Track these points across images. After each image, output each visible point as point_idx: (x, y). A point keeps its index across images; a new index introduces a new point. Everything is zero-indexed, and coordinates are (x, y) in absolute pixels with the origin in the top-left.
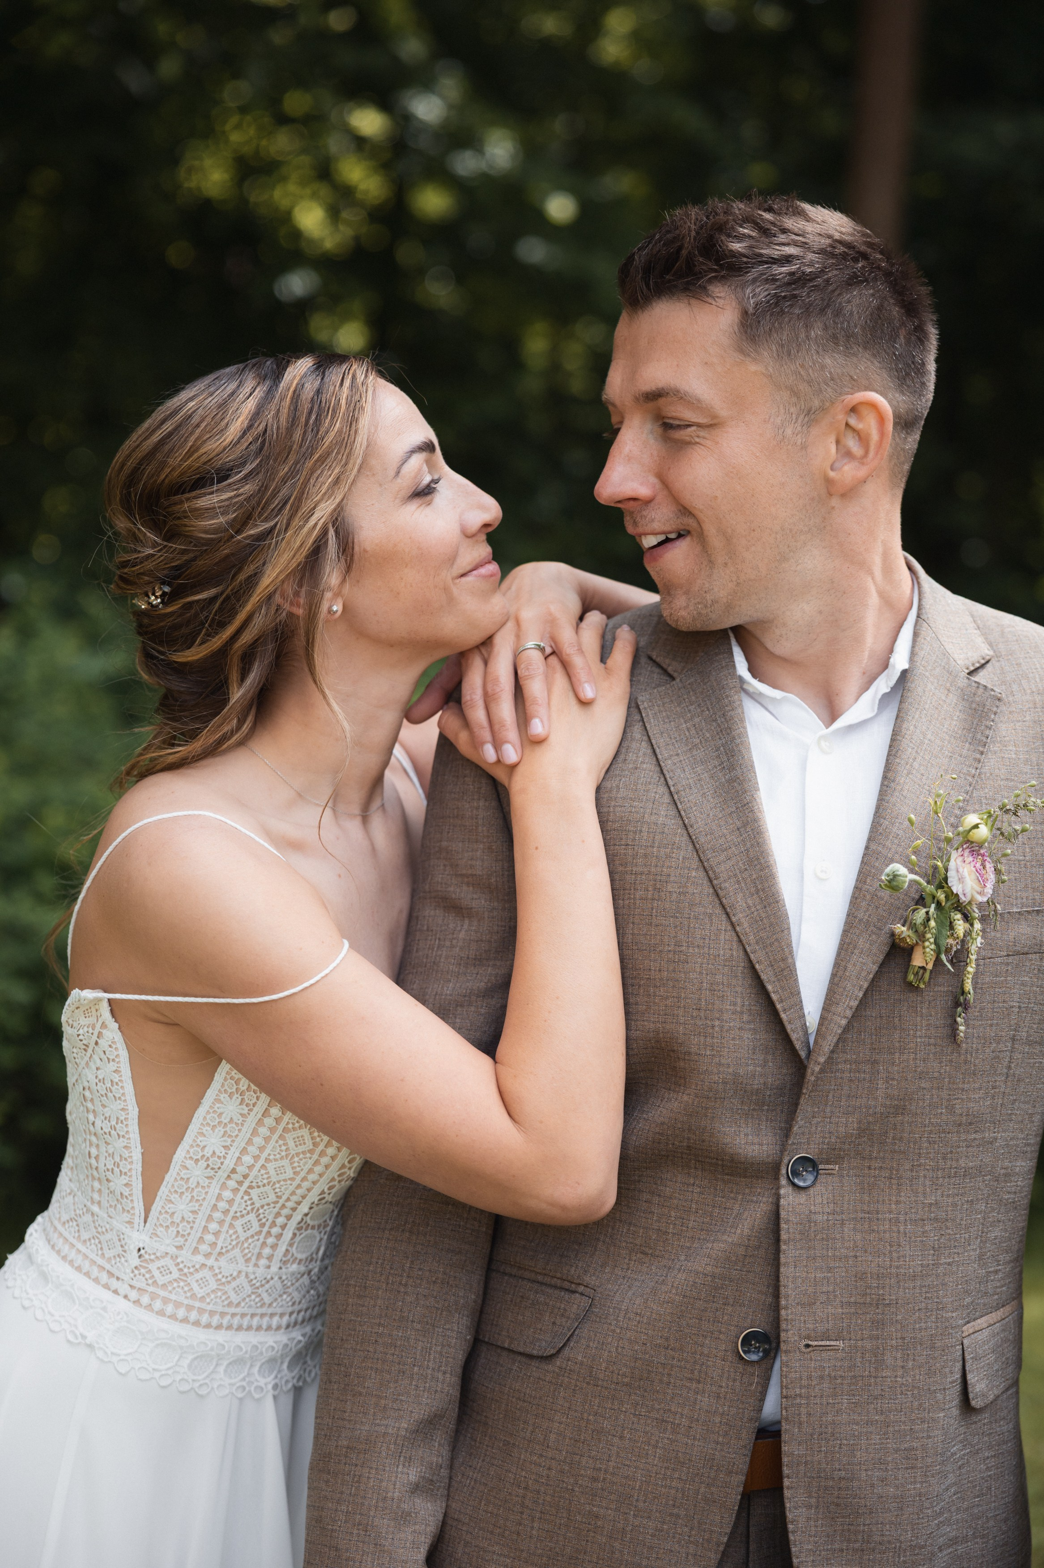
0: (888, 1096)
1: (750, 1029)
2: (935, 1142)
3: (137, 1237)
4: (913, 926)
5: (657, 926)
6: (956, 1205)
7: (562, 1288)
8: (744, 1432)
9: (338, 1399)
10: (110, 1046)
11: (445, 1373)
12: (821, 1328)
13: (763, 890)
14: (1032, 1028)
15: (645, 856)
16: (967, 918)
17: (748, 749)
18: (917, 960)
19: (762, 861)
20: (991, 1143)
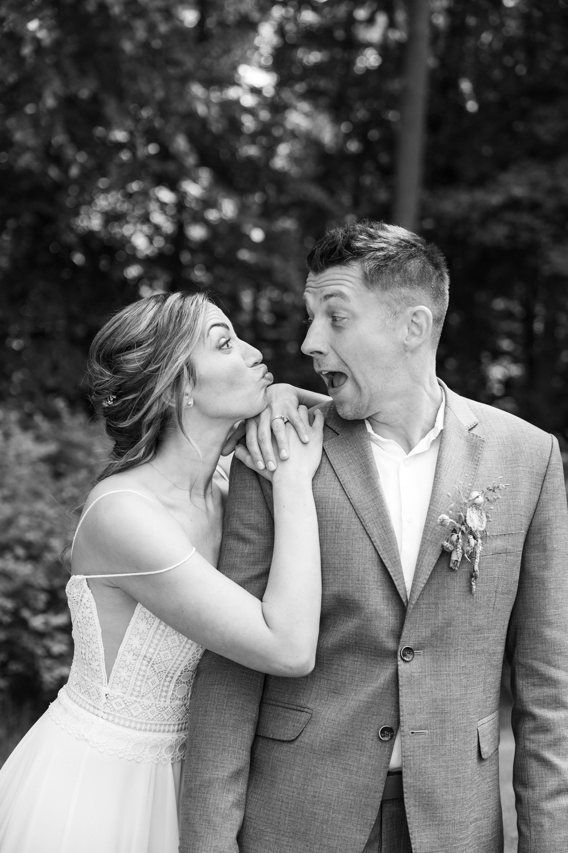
0: (444, 619)
1: (381, 589)
2: (464, 639)
3: (105, 690)
4: (452, 543)
5: (338, 544)
6: (474, 667)
7: (297, 710)
8: (382, 773)
9: (195, 763)
10: (88, 601)
11: (243, 750)
12: (418, 725)
13: (385, 526)
14: (503, 587)
15: (331, 513)
16: (475, 538)
17: (375, 464)
18: (454, 557)
19: (385, 514)
20: (487, 639)
